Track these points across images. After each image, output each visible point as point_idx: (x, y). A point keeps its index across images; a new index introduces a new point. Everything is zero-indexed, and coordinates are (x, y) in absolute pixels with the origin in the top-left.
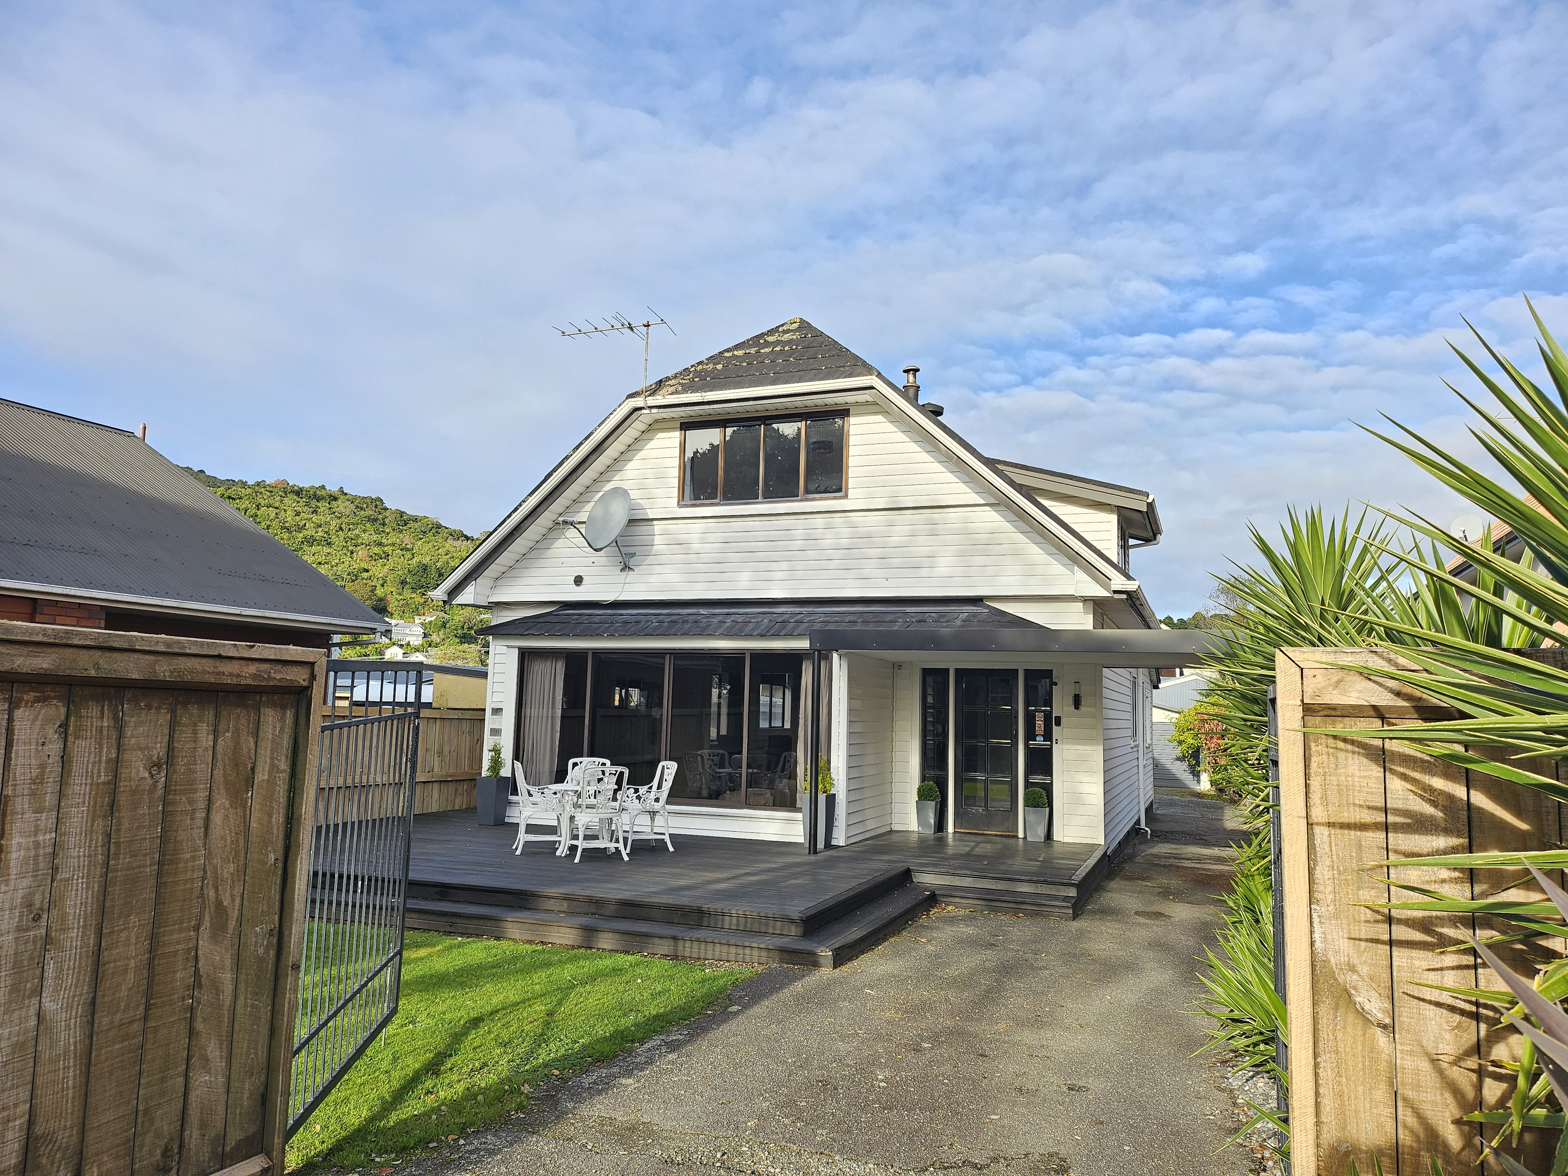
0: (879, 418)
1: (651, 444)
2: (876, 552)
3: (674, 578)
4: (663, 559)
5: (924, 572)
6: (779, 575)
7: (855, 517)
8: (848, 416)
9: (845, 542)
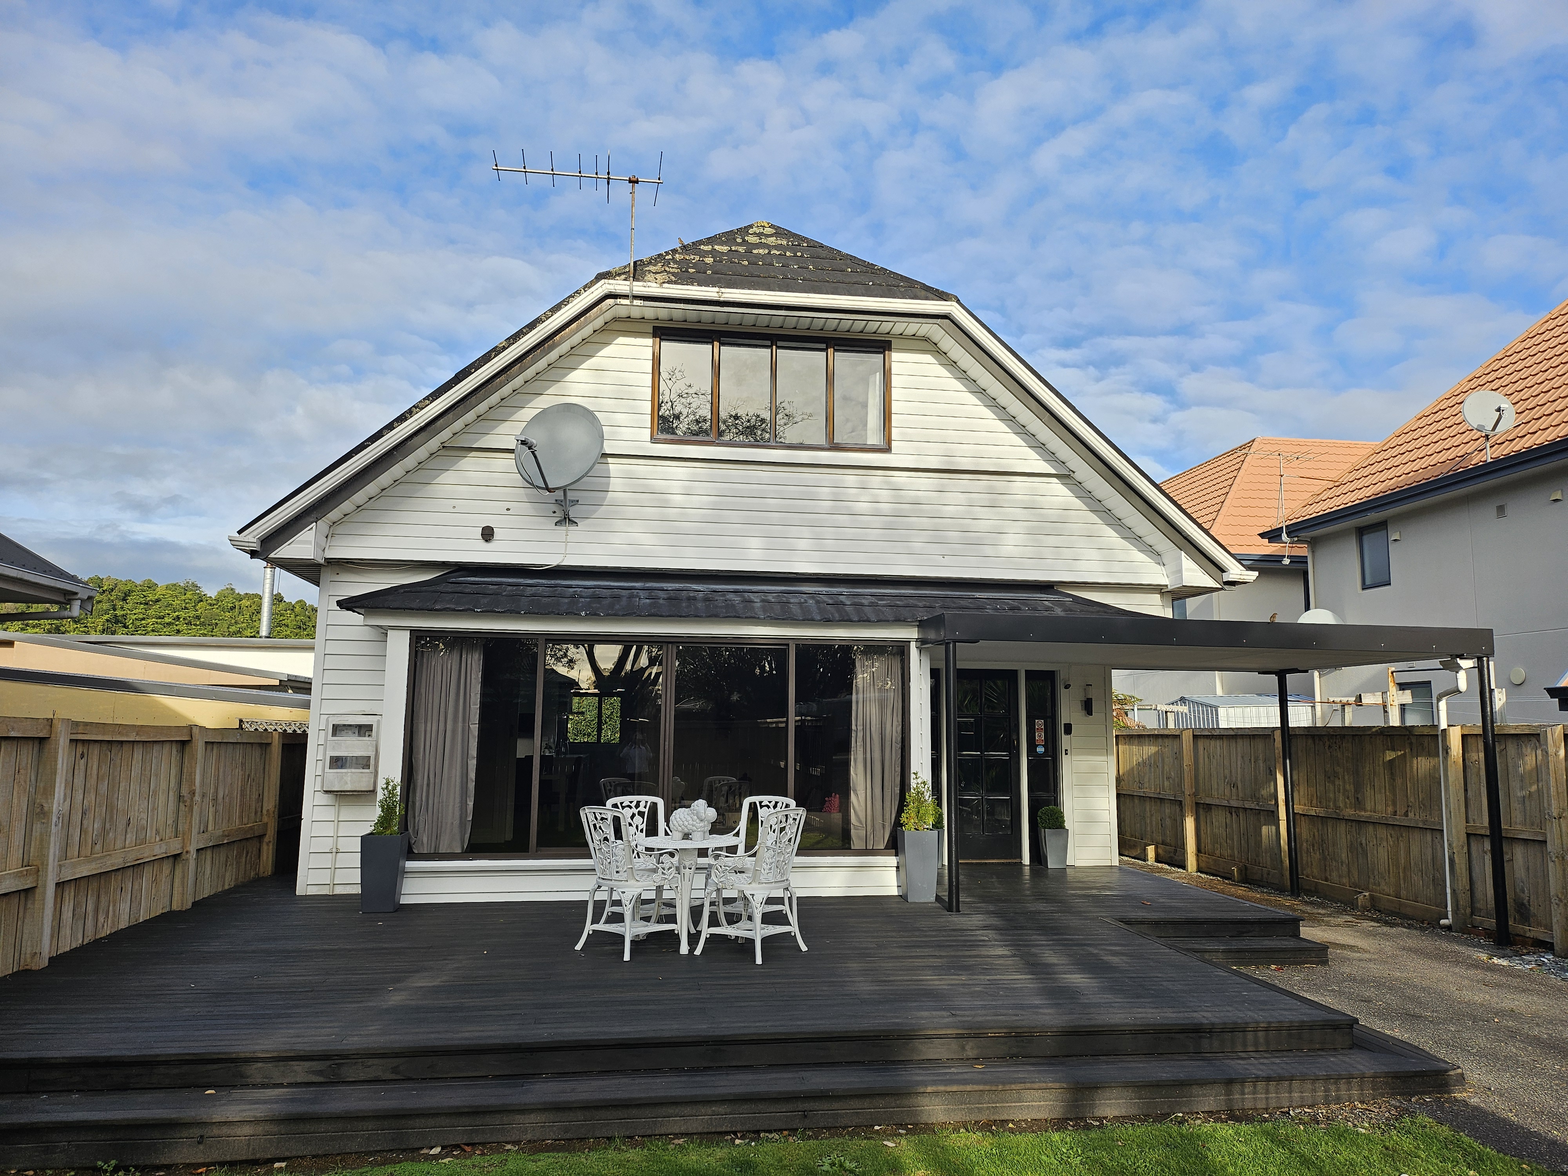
0: (928, 358)
1: (607, 351)
2: (925, 522)
3: (647, 539)
4: (630, 512)
5: (988, 550)
6: (802, 544)
7: (901, 478)
8: (890, 350)
9: (885, 507)
